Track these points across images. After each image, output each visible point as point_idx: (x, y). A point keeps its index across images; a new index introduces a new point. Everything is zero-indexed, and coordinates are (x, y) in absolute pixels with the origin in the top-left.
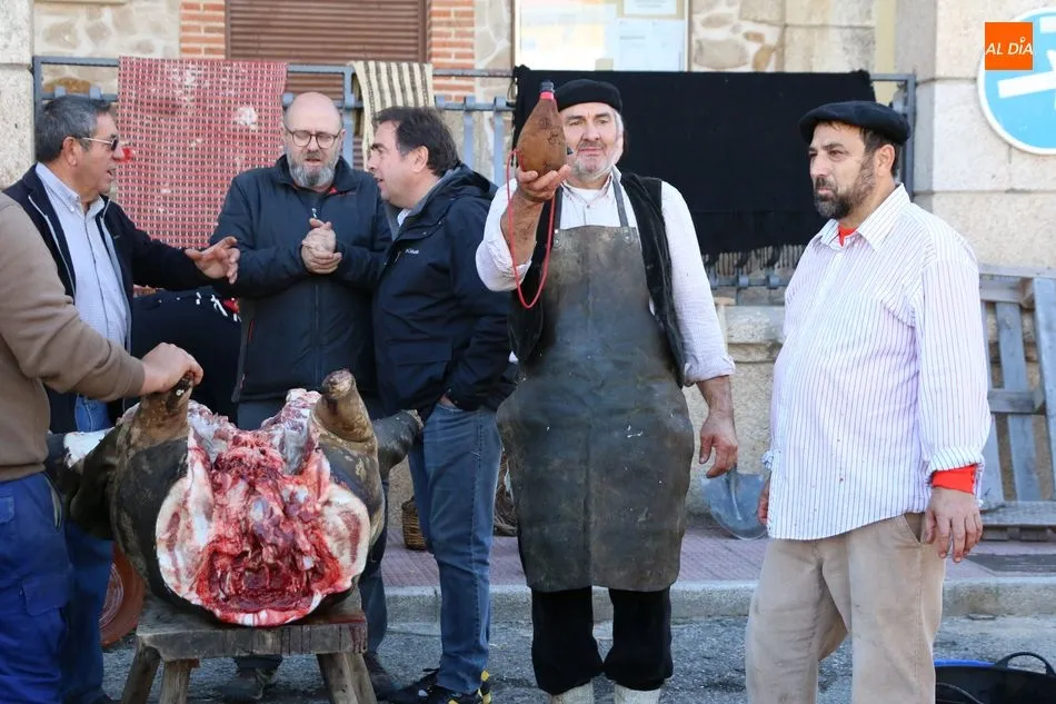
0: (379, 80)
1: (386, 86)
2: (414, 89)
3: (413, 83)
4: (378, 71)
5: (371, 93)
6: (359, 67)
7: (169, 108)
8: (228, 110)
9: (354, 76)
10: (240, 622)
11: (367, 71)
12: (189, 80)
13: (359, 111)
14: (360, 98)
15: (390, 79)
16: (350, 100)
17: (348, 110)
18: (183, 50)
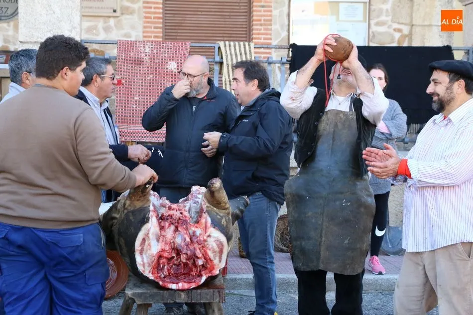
0: (230, 50)
1: (233, 53)
2: (246, 54)
3: (245, 51)
4: (230, 46)
5: (227, 56)
6: (221, 44)
7: (139, 62)
8: (164, 63)
9: (219, 48)
11: (225, 46)
12: (147, 50)
13: (221, 63)
14: (222, 58)
15: (235, 49)
16: (218, 59)
17: (216, 63)
18: (145, 37)
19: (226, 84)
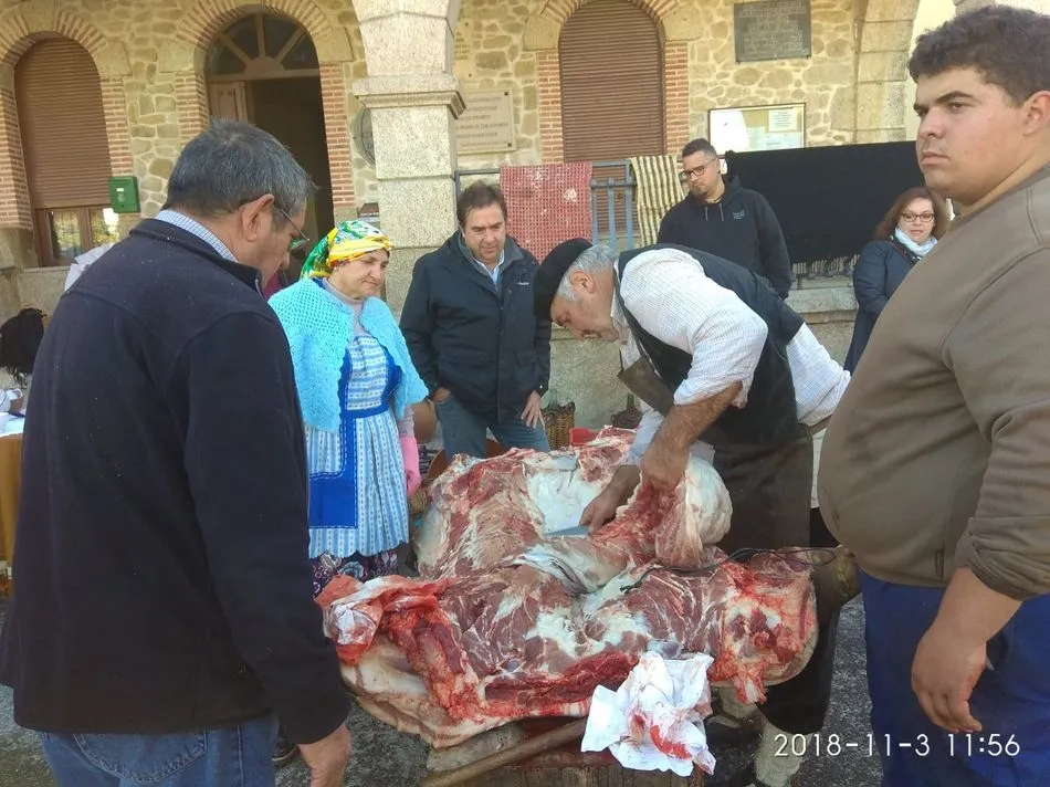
0: (645, 167)
1: (650, 171)
2: (666, 170)
3: (665, 166)
4: (645, 162)
5: (641, 175)
6: (634, 160)
7: (528, 193)
8: (561, 190)
9: (631, 165)
10: (566, 713)
11: (639, 163)
12: (539, 177)
13: (634, 187)
14: (635, 179)
15: (652, 166)
16: (629, 180)
17: (628, 186)
18: (544, 161)
19: (642, 214)
